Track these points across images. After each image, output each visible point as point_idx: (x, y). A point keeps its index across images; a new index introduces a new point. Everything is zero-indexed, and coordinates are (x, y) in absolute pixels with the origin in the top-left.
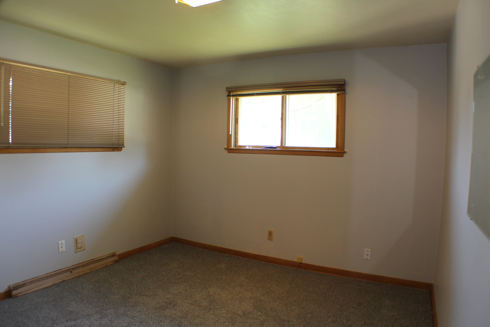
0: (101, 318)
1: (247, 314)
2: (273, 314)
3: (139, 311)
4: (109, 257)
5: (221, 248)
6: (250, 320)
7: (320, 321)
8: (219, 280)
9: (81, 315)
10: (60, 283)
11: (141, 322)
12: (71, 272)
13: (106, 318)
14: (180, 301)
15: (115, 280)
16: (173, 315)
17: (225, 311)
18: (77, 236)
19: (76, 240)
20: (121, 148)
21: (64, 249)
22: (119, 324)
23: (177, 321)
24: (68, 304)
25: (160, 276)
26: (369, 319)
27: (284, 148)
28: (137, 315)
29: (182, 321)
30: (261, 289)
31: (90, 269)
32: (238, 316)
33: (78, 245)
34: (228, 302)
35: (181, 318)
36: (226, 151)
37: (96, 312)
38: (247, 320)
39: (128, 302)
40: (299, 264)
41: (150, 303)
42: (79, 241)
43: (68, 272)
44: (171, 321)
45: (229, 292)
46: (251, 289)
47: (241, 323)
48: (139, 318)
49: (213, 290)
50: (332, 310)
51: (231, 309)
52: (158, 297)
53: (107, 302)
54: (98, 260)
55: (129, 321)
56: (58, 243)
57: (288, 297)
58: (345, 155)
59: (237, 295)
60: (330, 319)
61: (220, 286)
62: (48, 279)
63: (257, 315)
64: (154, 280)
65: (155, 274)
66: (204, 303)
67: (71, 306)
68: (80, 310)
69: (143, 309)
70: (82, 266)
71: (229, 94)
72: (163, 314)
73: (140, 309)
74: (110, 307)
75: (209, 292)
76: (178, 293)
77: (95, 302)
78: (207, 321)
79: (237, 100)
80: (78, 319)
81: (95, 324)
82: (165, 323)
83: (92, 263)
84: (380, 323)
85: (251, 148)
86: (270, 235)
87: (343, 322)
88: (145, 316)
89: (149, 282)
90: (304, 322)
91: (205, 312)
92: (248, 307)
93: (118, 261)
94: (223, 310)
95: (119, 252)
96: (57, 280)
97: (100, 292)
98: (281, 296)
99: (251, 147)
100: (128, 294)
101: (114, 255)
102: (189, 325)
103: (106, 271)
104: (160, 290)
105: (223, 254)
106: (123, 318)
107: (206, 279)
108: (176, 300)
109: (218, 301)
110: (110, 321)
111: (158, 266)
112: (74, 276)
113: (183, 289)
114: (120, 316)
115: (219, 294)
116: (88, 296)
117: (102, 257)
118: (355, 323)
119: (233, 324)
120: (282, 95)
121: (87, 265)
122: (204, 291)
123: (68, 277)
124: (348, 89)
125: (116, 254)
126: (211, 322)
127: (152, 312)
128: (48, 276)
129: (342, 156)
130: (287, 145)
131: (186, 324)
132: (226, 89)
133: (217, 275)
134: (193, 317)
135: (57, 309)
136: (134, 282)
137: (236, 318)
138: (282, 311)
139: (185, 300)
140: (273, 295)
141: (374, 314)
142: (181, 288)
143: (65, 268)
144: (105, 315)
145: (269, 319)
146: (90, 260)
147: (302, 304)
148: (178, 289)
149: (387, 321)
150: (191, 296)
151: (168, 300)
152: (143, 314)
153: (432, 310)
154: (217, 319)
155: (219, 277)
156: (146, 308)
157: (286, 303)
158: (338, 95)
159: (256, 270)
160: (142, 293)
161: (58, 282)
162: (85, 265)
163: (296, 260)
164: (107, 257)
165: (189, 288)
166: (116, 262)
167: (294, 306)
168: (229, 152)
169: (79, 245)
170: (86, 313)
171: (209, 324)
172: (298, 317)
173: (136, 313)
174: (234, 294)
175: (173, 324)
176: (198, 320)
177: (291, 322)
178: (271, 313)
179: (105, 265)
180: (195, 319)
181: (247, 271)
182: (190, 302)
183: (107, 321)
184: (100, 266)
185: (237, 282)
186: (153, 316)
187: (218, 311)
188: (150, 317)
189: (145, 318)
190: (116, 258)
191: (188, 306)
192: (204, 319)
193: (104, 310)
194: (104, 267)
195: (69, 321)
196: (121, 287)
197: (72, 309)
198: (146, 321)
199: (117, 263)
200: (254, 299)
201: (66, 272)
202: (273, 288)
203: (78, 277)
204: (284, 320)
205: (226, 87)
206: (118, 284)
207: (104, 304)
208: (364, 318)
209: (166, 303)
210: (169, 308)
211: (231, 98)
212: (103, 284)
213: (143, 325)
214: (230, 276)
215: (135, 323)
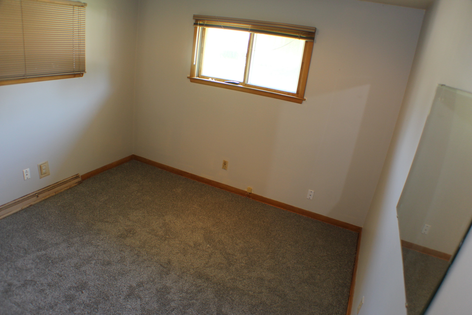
0: (69, 247)
1: (198, 246)
2: (220, 247)
3: (102, 240)
4: (73, 179)
5: (178, 170)
6: (200, 252)
7: (259, 257)
8: (174, 207)
9: (50, 244)
10: (28, 207)
11: (104, 251)
12: (38, 196)
13: (73, 247)
14: (139, 229)
15: (79, 204)
16: (132, 244)
17: (178, 242)
18: (41, 163)
19: (40, 167)
20: (82, 74)
21: (29, 176)
22: (85, 254)
23: (136, 251)
24: (37, 231)
25: (121, 201)
26: (301, 258)
27: (246, 85)
28: (101, 244)
29: (140, 251)
30: (212, 219)
31: (55, 192)
32: (190, 247)
33: (42, 171)
34: (181, 231)
35: (139, 247)
36: (189, 80)
37: (63, 240)
38: (197, 252)
39: (92, 229)
40: (248, 194)
41: (112, 231)
42: (43, 168)
43: (35, 197)
44: (131, 250)
45: (183, 220)
46: (203, 218)
47: (192, 255)
48: (103, 247)
49: (169, 218)
50: (272, 246)
51: (184, 240)
52: (119, 224)
53: (72, 229)
54: (63, 183)
55: (94, 250)
56: (23, 171)
57: (235, 229)
58: (304, 102)
59: (189, 224)
60: (268, 256)
61: (175, 213)
62: (15, 205)
63: (206, 247)
64: (115, 205)
65: (116, 197)
66: (160, 231)
67: (40, 233)
68: (49, 239)
69: (106, 238)
70: (48, 190)
71: (196, 22)
72: (124, 243)
73: (103, 237)
74: (76, 235)
75: (165, 220)
76: (138, 220)
77: (62, 229)
78: (162, 251)
79: (204, 30)
80: (47, 249)
81: (64, 254)
82: (126, 253)
83: (57, 186)
84: (310, 262)
85: (214, 81)
86: (225, 165)
87: (279, 260)
88: (108, 245)
89: (111, 207)
90: (246, 257)
91: (161, 242)
92: (199, 238)
93: (81, 182)
94: (177, 240)
95: (82, 173)
96: (24, 205)
97: (66, 218)
98: (229, 228)
99: (214, 79)
100: (91, 220)
101: (77, 177)
102: (147, 255)
103: (70, 193)
104: (121, 217)
105: (180, 176)
106: (88, 247)
107: (163, 206)
108: (135, 228)
109: (172, 230)
110: (76, 250)
111: (119, 188)
112: (40, 200)
113: (142, 215)
114: (86, 245)
115: (174, 223)
116: (55, 222)
117: (66, 179)
118: (289, 261)
119: (184, 256)
120: (250, 32)
121: (52, 188)
122: (161, 219)
123: (35, 201)
124: (317, 37)
125: (79, 176)
126: (165, 253)
127: (114, 241)
128: (15, 203)
129: (301, 103)
130: (249, 83)
131: (144, 254)
132: (193, 17)
133: (173, 200)
134: (150, 247)
135: (27, 237)
136: (96, 207)
137: (187, 249)
138: (228, 244)
139: (143, 228)
140: (222, 226)
141: (307, 253)
142: (140, 215)
143: (31, 193)
144: (71, 243)
145: (216, 252)
146: (55, 184)
147: (247, 237)
148: (137, 216)
149: (316, 262)
150: (149, 224)
151: (128, 228)
152: (106, 243)
153: (356, 253)
154: (171, 250)
155: (175, 203)
156: (108, 236)
157: (232, 236)
158: (306, 42)
159: (209, 197)
160: (104, 220)
161: (25, 207)
162: (51, 189)
163: (246, 190)
164: (71, 179)
165: (147, 215)
166: (80, 183)
167: (239, 240)
168: (191, 82)
169: (44, 171)
170: (55, 241)
171: (163, 255)
172: (241, 251)
173: (99, 242)
174: (187, 223)
175: (133, 254)
176: (155, 250)
177: (235, 256)
178: (219, 245)
179: (69, 187)
180: (152, 249)
181: (200, 197)
182: (148, 231)
183: (74, 250)
184: (65, 188)
185: (191, 209)
186: (115, 245)
187: (172, 241)
188: (112, 246)
189: (108, 247)
190: (79, 179)
191: (146, 235)
192: (160, 249)
193: (71, 238)
194: (68, 189)
195: (40, 250)
196: (85, 212)
197: (41, 238)
198: (109, 251)
199: (81, 185)
200: (205, 229)
201: (33, 197)
202: (223, 218)
203: (44, 200)
204: (229, 254)
205: (194, 15)
206: (82, 209)
207: (70, 232)
208: (297, 257)
209: (126, 231)
210: (129, 236)
211: (198, 27)
212: (68, 209)
213: (106, 255)
214: (185, 202)
215: (99, 252)
